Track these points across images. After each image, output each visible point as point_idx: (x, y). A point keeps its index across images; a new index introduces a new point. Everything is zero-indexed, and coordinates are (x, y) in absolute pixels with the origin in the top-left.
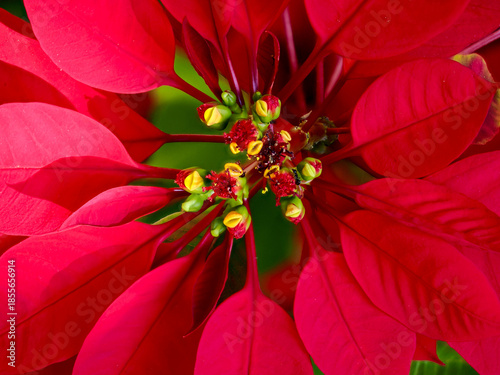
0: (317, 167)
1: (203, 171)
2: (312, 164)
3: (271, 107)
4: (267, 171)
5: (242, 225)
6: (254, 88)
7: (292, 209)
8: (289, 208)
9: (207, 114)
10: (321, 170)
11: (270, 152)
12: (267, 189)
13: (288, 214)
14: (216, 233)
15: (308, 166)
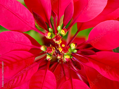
0: (48, 59)
1: (64, 36)
2: (50, 59)
3: (66, 59)
4: (54, 49)
5: (47, 36)
6: (74, 57)
7: (43, 48)
8: (44, 48)
9: (74, 45)
10: (47, 59)
11: (58, 52)
12: (51, 46)
13: (43, 46)
14: (50, 29)
15: (50, 58)
